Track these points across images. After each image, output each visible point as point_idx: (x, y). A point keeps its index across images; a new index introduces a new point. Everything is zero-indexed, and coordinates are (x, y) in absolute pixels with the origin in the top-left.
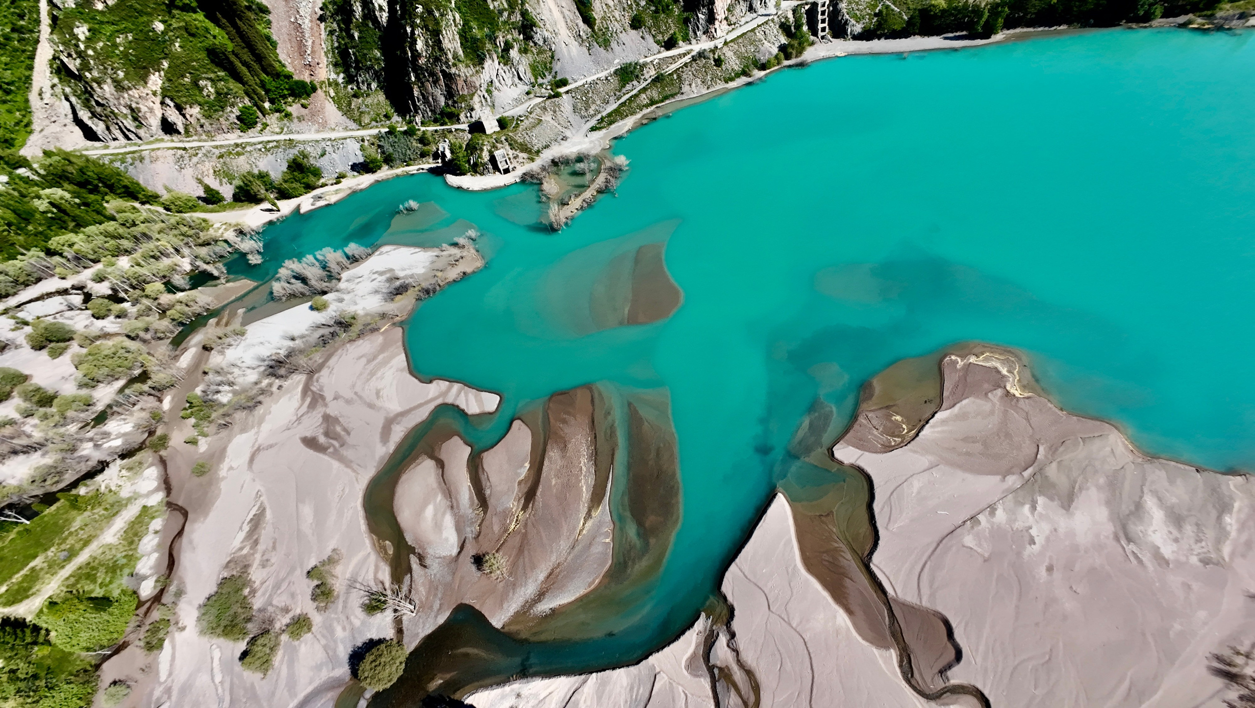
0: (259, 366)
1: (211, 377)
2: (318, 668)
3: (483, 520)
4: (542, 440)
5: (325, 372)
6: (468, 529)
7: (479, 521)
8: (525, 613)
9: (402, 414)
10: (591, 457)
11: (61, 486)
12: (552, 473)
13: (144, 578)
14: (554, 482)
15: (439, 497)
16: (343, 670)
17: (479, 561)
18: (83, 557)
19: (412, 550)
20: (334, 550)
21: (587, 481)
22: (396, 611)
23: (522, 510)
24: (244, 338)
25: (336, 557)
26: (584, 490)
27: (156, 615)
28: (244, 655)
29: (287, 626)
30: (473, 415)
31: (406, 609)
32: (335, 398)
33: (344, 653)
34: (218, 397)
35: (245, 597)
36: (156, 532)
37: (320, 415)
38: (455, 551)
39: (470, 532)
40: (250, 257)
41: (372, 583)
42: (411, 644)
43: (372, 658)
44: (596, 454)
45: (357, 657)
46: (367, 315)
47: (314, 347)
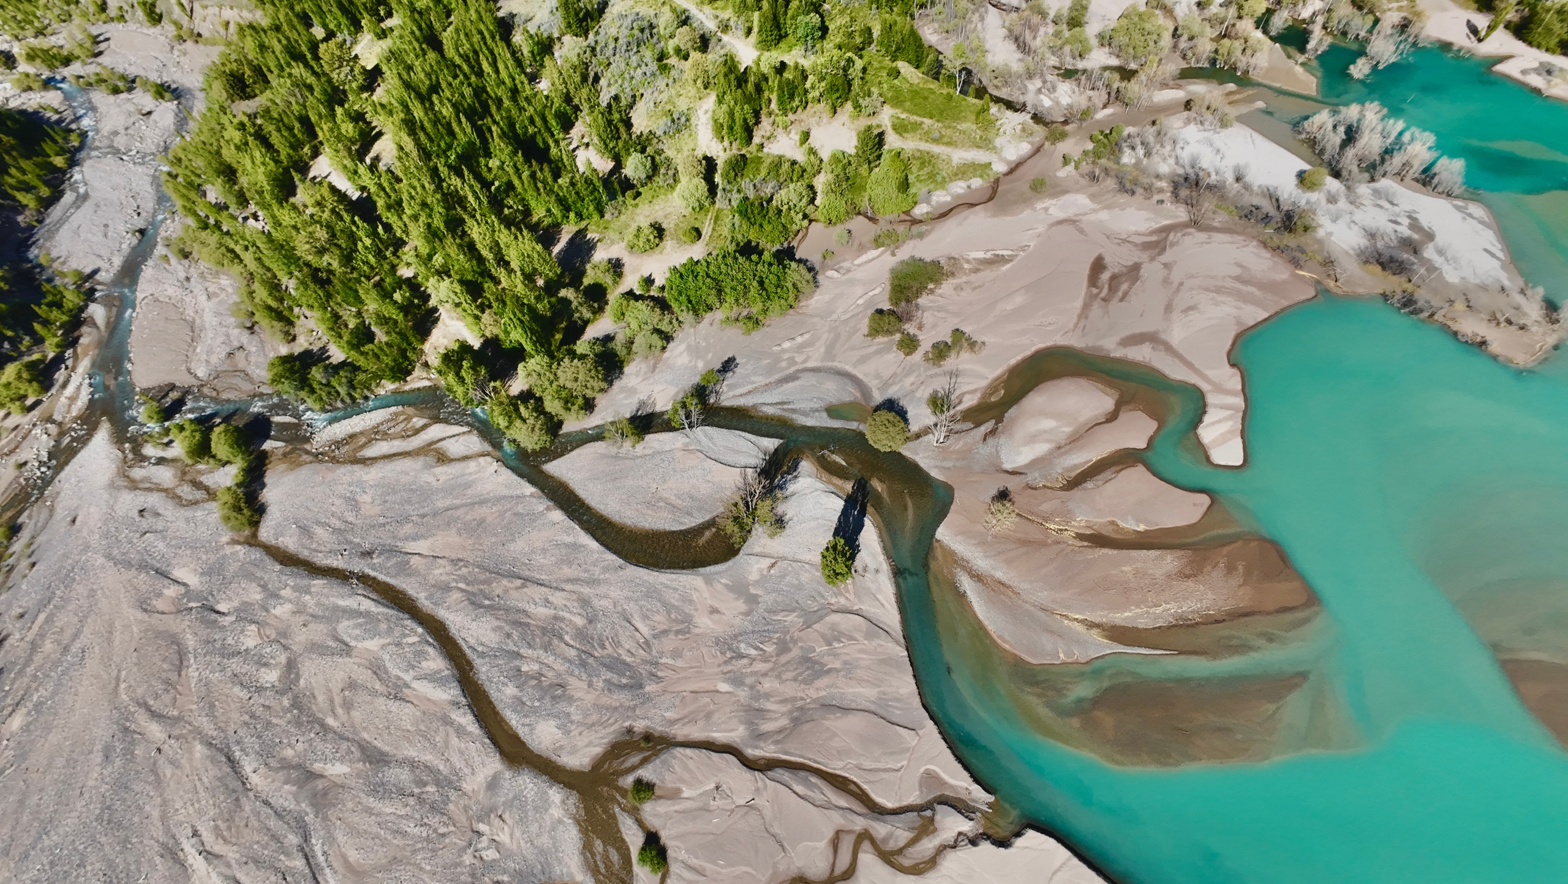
0: (1183, 167)
1: (1152, 130)
2: (878, 376)
3: (1051, 488)
4: (1187, 541)
5: (1202, 236)
6: (1037, 474)
7: (1049, 484)
8: (956, 562)
9: (1169, 349)
10: (1181, 618)
11: (995, 93)
12: (1139, 565)
13: (928, 203)
14: (1124, 568)
15: (1068, 430)
16: (878, 398)
17: (1003, 496)
18: (936, 149)
19: (999, 420)
20: (983, 343)
21: (1141, 616)
22: (936, 425)
23: (1077, 533)
24: (1218, 130)
25: (977, 348)
26: (1126, 614)
27: (901, 229)
28: (880, 312)
29: (908, 334)
30: (1197, 437)
31: (940, 434)
32: (1165, 265)
33: (892, 392)
34: (1127, 151)
35: (926, 288)
36: (969, 187)
37: (1136, 260)
38: (1008, 466)
39: (1035, 477)
40: (1361, 62)
41: (957, 393)
42: (907, 451)
43: (891, 419)
44: (1189, 626)
45: (892, 406)
46: (1320, 242)
47: (1236, 207)
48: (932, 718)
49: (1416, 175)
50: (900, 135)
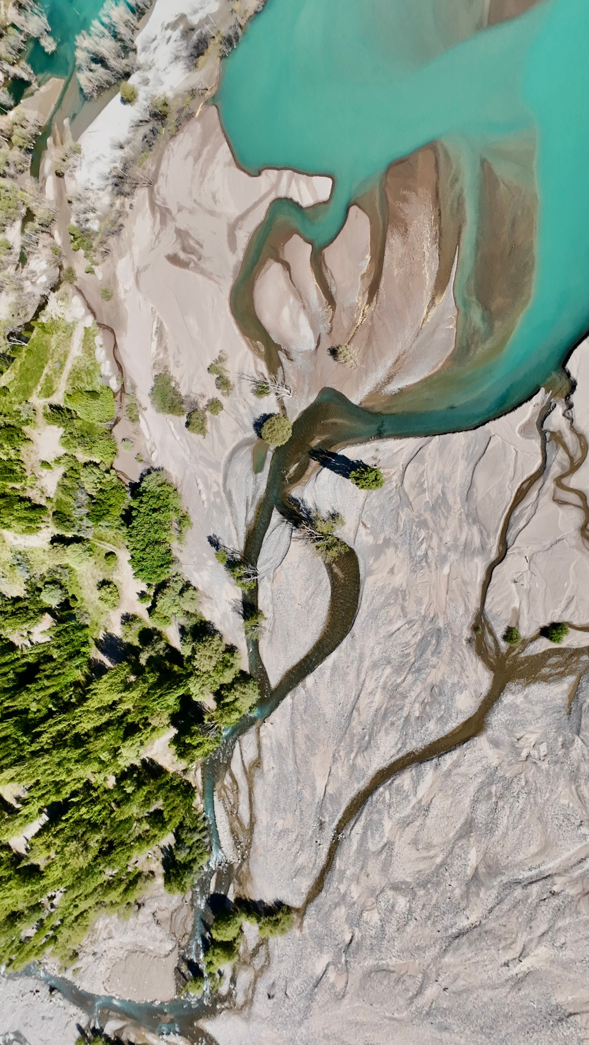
0: (107, 186)
1: (75, 205)
2: (236, 432)
3: (333, 317)
4: (381, 226)
5: (161, 181)
6: (321, 326)
7: (330, 318)
8: (377, 392)
9: (242, 217)
10: (435, 239)
11: (30, 316)
12: (394, 263)
13: (109, 378)
14: (396, 273)
15: (292, 299)
16: (252, 434)
17: (334, 352)
18: (68, 367)
19: (278, 347)
20: (221, 351)
21: (430, 268)
22: (277, 394)
23: (367, 304)
24: (82, 156)
25: (224, 357)
26: (427, 277)
27: (126, 401)
28: (188, 424)
29: (207, 406)
30: (308, 208)
31: (284, 392)
32: (180, 210)
33: (249, 423)
34: (89, 225)
35: (174, 388)
36: (101, 346)
37: (173, 231)
38: (313, 346)
39: (323, 328)
40: (43, 42)
41: (255, 375)
42: (293, 417)
43: (268, 426)
44: (441, 235)
45: (259, 425)
46: (177, 96)
47: (142, 152)
48: (484, 424)
49: (136, 18)
50: (54, 392)
